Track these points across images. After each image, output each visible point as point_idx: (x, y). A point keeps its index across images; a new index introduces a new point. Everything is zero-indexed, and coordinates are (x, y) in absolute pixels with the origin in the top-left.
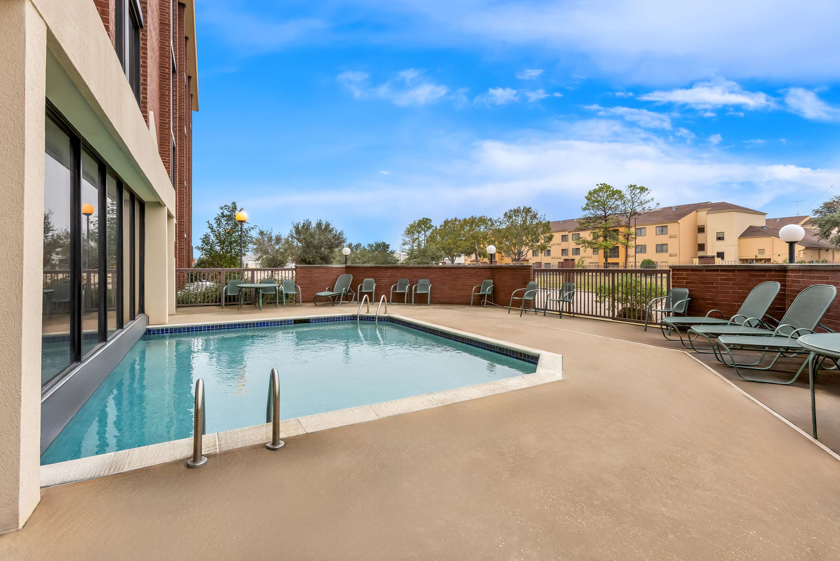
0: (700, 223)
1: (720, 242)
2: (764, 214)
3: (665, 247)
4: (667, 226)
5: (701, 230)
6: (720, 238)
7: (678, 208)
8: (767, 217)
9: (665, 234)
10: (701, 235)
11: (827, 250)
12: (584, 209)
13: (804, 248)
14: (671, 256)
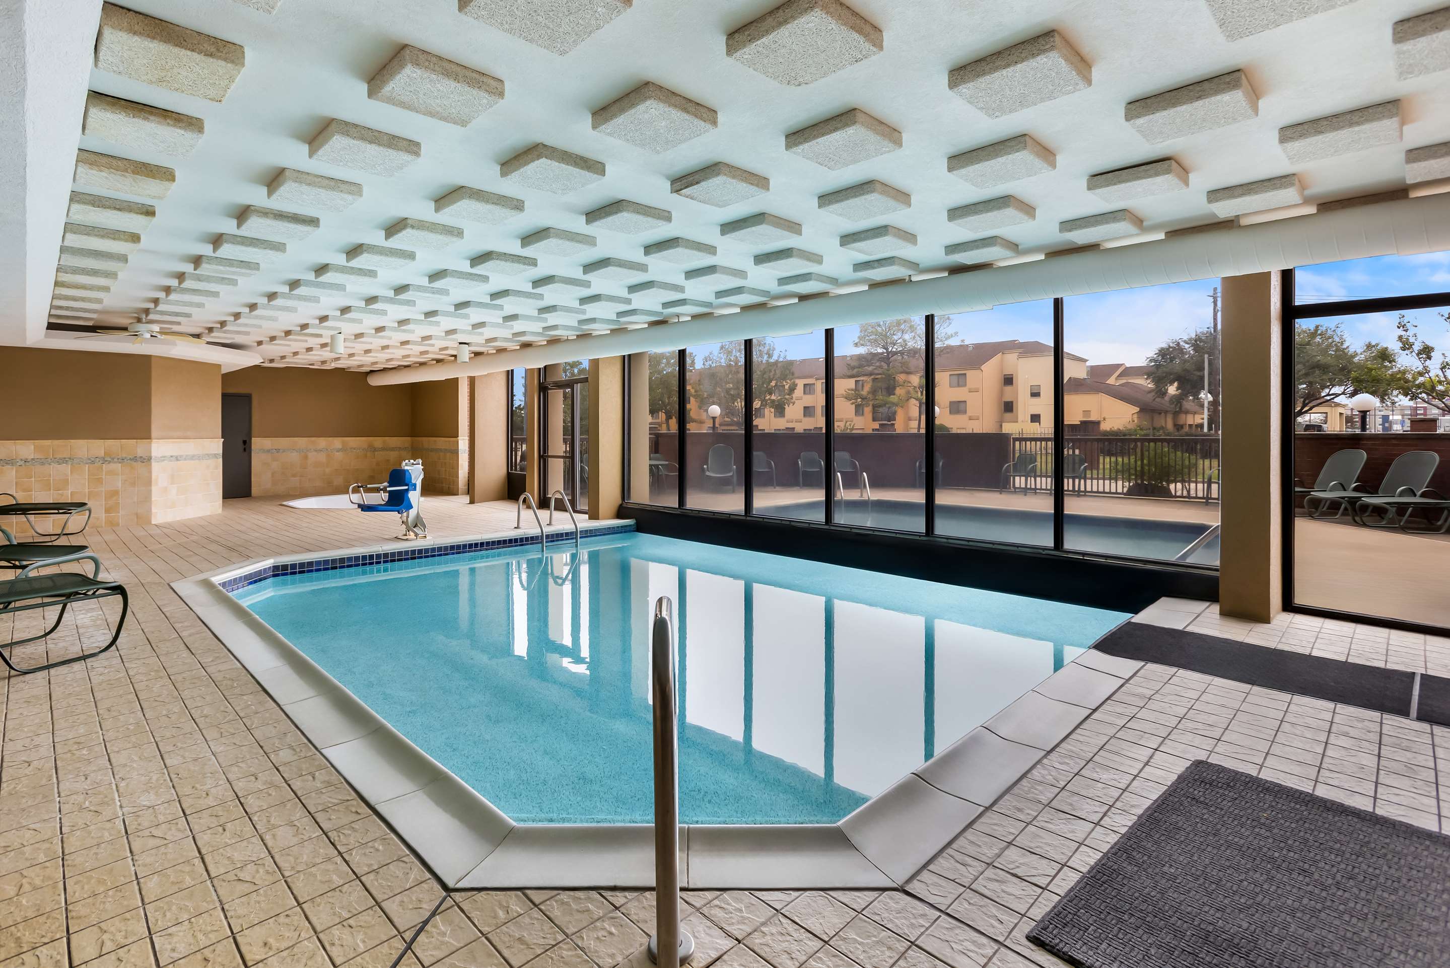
0: (1008, 372)
1: (1035, 400)
2: (1085, 361)
3: (962, 406)
4: (965, 374)
5: (1008, 380)
6: (1035, 394)
7: (978, 347)
8: (1088, 364)
9: (962, 386)
10: (1008, 389)
11: (1160, 414)
12: (856, 345)
13: (1138, 409)
14: (970, 419)
